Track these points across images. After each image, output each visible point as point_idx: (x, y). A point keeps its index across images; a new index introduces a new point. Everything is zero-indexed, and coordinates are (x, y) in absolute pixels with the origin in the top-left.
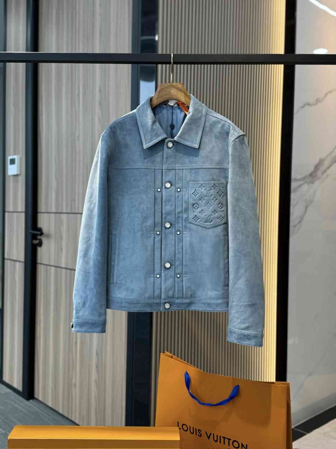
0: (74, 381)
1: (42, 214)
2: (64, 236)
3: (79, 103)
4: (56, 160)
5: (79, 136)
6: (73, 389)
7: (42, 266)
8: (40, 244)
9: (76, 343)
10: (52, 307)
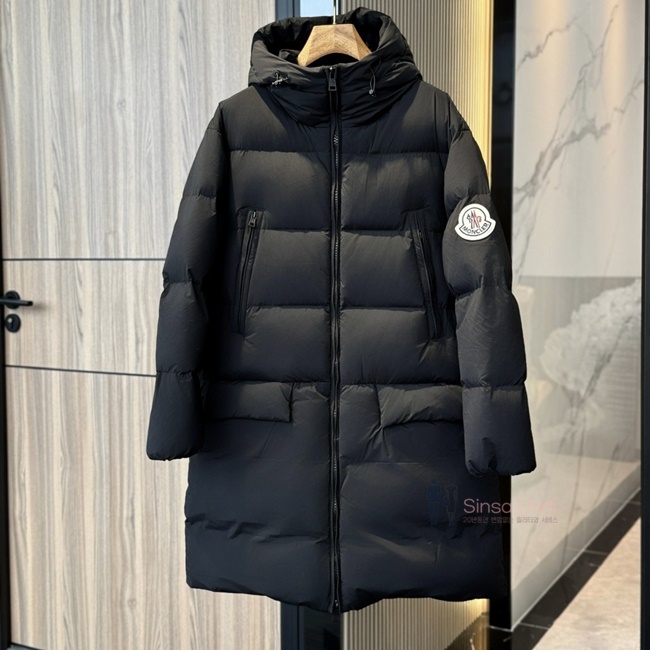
0: (128, 595)
1: (18, 263)
2: (87, 307)
3: (122, 32)
4: (54, 149)
5: (122, 103)
6: (127, 609)
7: (24, 370)
8: (16, 326)
9: (132, 518)
10: (57, 453)
